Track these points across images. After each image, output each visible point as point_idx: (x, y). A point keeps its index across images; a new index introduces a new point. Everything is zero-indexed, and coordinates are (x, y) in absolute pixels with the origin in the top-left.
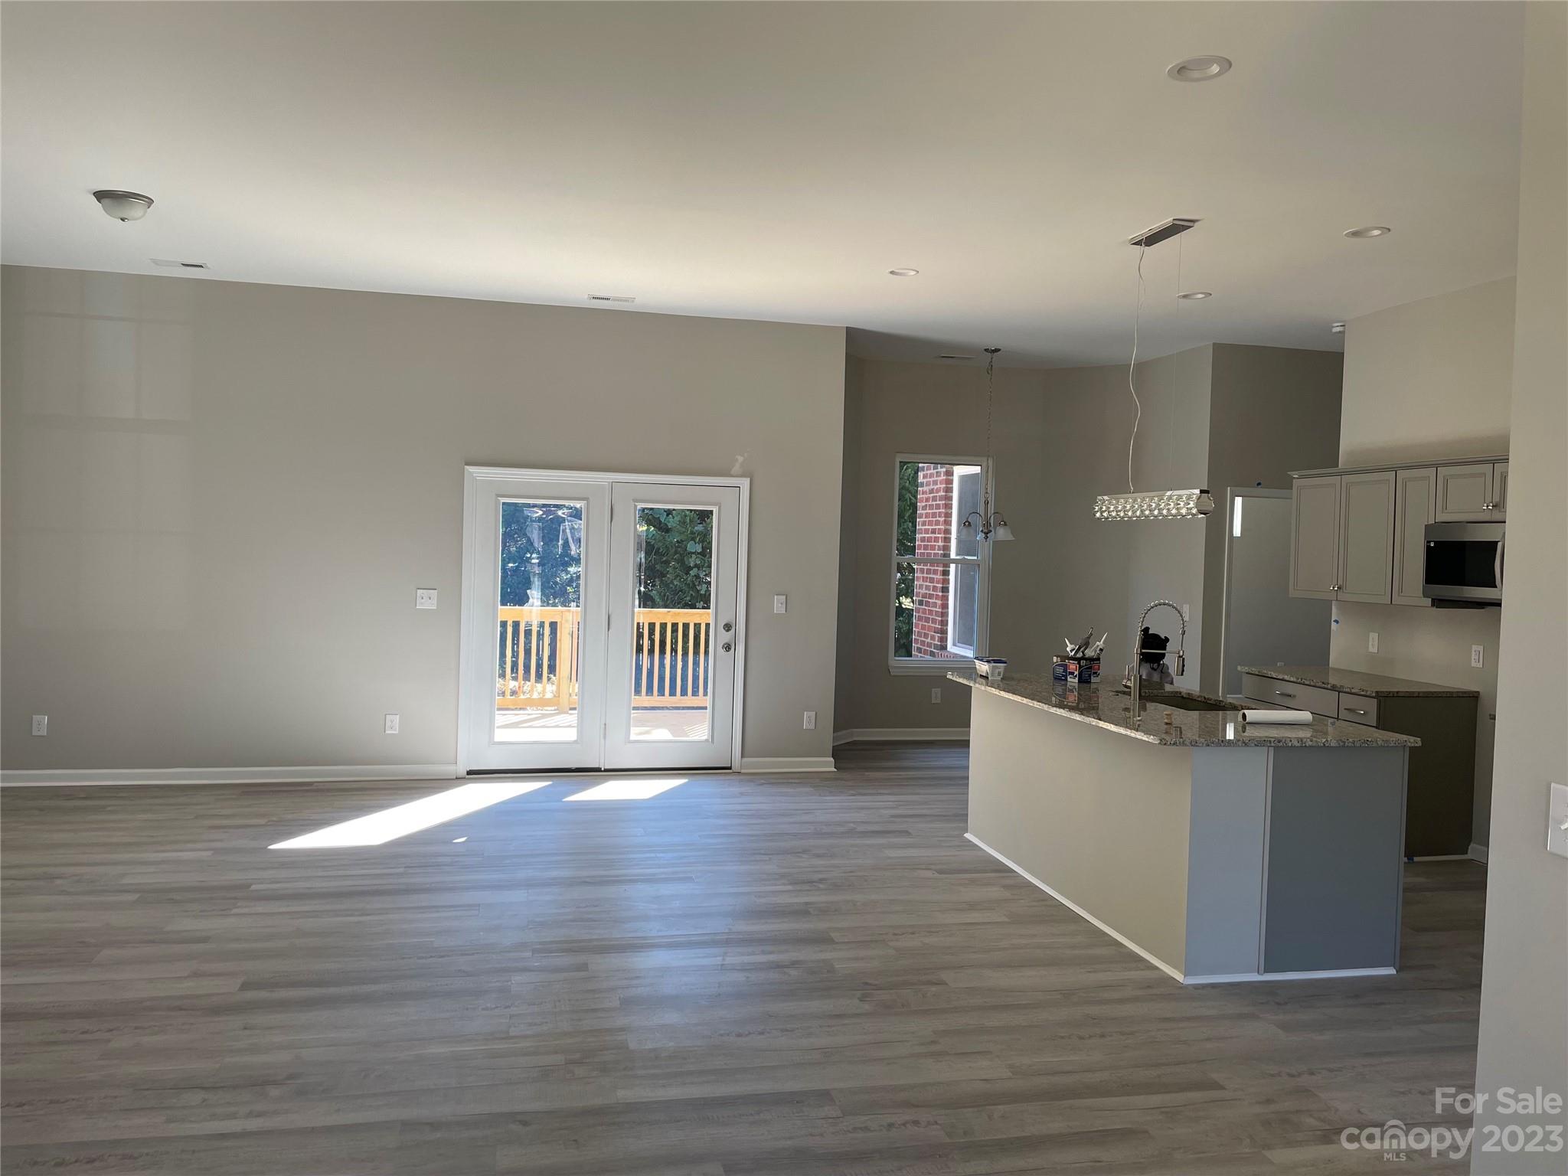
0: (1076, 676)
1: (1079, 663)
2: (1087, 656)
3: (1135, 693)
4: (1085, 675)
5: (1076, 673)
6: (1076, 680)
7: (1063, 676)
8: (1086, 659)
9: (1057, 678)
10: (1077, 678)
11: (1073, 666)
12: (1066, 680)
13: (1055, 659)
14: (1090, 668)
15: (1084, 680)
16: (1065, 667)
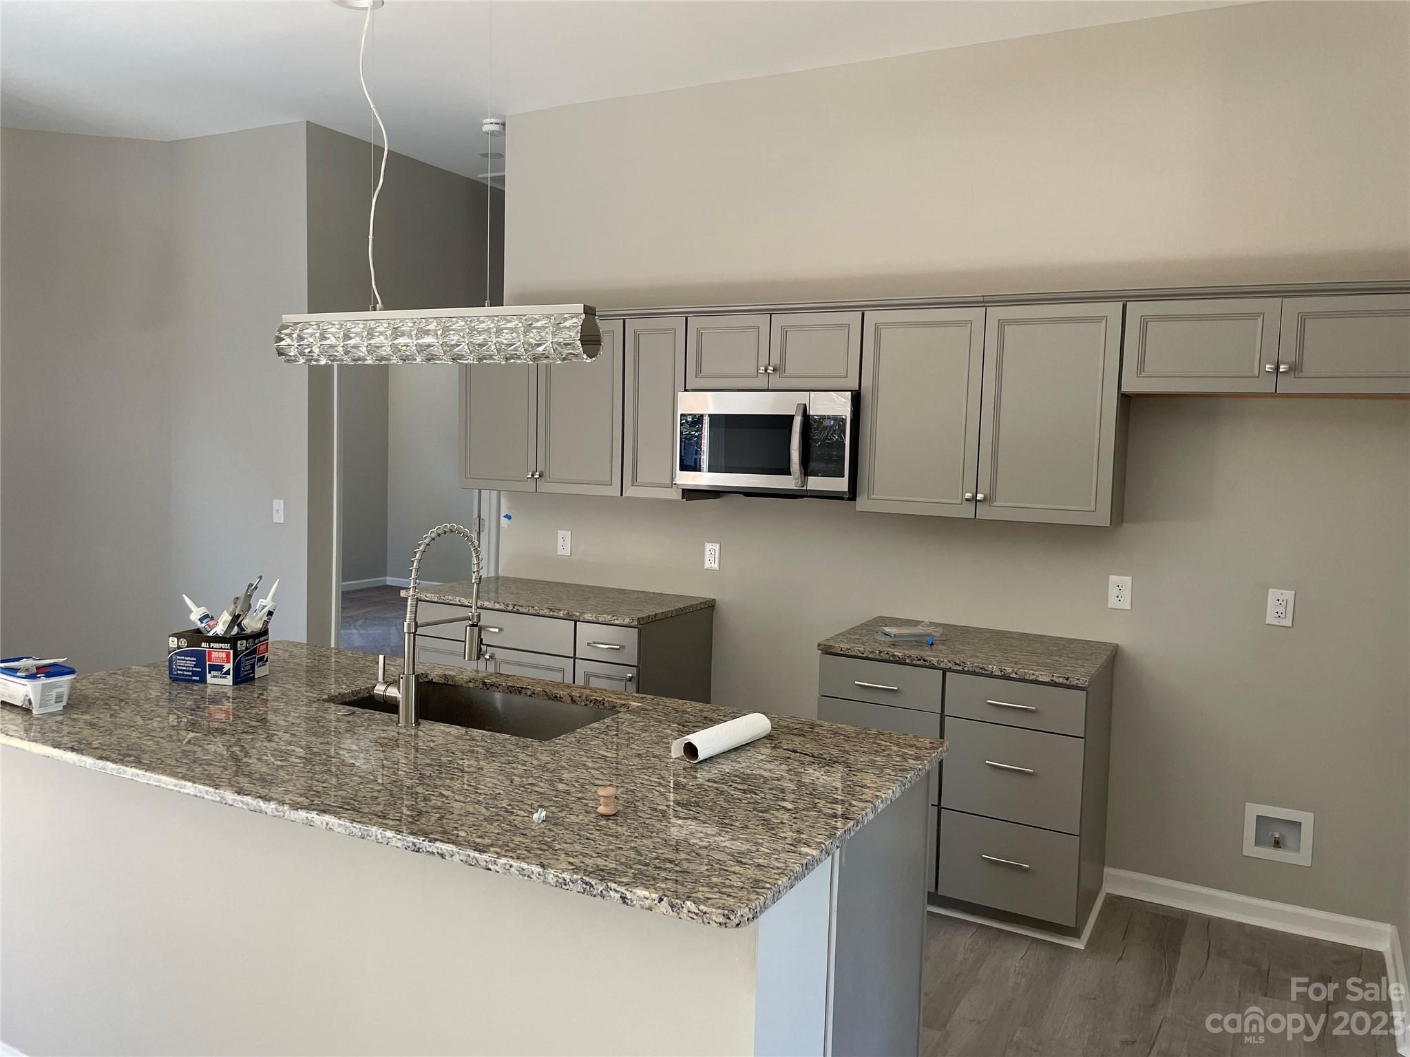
0: (228, 673)
1: (234, 647)
2: (248, 631)
3: (407, 707)
4: (245, 667)
5: (229, 666)
6: (229, 680)
7: (195, 673)
8: (247, 637)
9: (177, 679)
10: (230, 677)
11: (219, 654)
12: (203, 680)
13: (173, 643)
14: (254, 652)
15: (243, 677)
16: (201, 658)
